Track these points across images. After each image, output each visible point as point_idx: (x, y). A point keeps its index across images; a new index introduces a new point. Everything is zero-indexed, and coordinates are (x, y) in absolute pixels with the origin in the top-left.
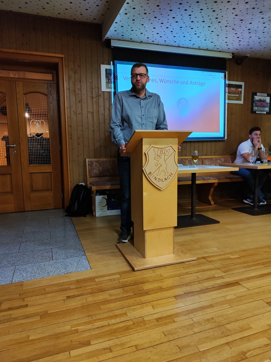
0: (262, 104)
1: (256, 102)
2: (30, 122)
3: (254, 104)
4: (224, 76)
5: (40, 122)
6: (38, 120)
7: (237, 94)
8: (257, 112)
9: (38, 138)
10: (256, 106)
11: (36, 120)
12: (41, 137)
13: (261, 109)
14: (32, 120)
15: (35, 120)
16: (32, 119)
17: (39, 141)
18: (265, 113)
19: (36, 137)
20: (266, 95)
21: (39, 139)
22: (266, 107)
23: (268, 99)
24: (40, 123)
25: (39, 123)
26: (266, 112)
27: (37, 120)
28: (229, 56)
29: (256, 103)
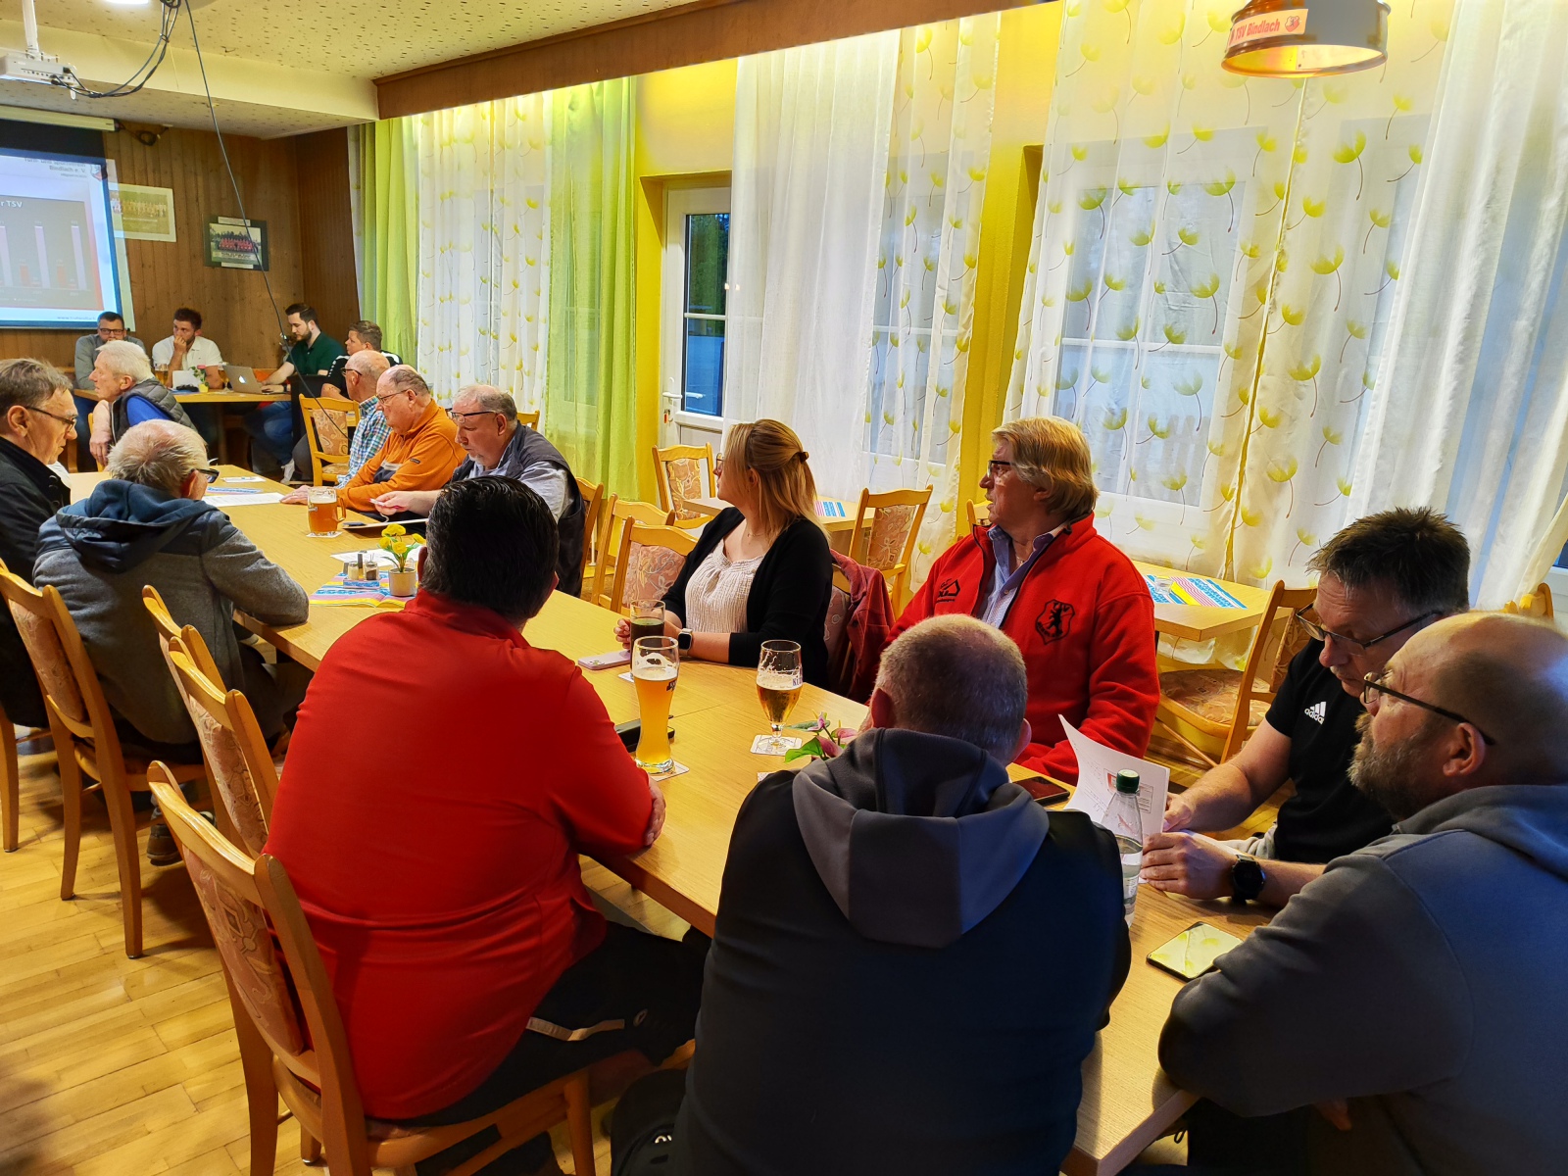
0: (236, 245)
1: (218, 239)
3: (213, 244)
4: (99, 171)
7: (153, 218)
8: (223, 264)
10: (219, 248)
13: (237, 257)
18: (251, 267)
20: (248, 223)
22: (251, 251)
23: (256, 234)
26: (254, 266)
28: (107, 126)
29: (217, 243)
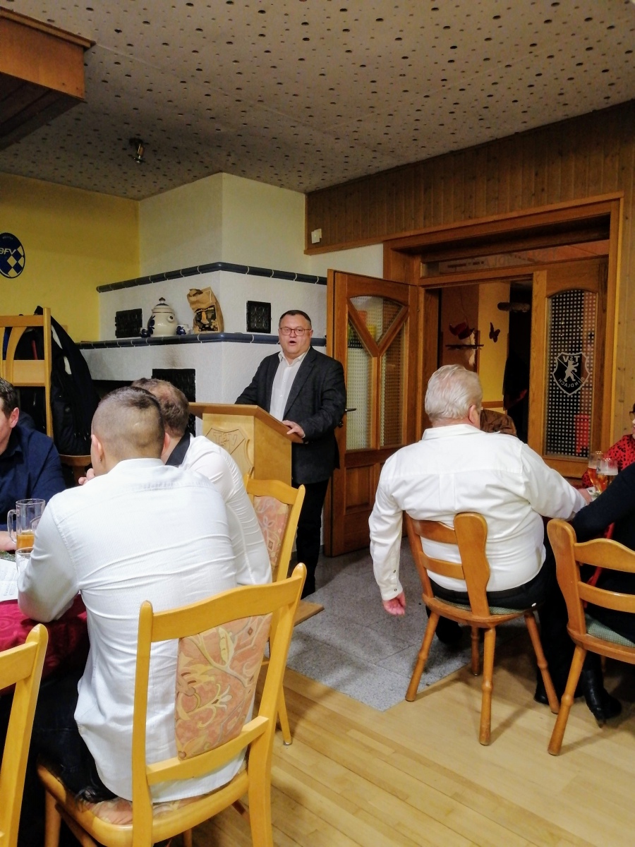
2: (555, 358)
5: (577, 358)
6: (573, 354)
9: (569, 394)
11: (568, 352)
12: (575, 392)
14: (559, 354)
15: (566, 354)
16: (560, 352)
17: (570, 402)
19: (565, 392)
21: (570, 398)
24: (577, 360)
25: (574, 359)
27: (570, 354)
